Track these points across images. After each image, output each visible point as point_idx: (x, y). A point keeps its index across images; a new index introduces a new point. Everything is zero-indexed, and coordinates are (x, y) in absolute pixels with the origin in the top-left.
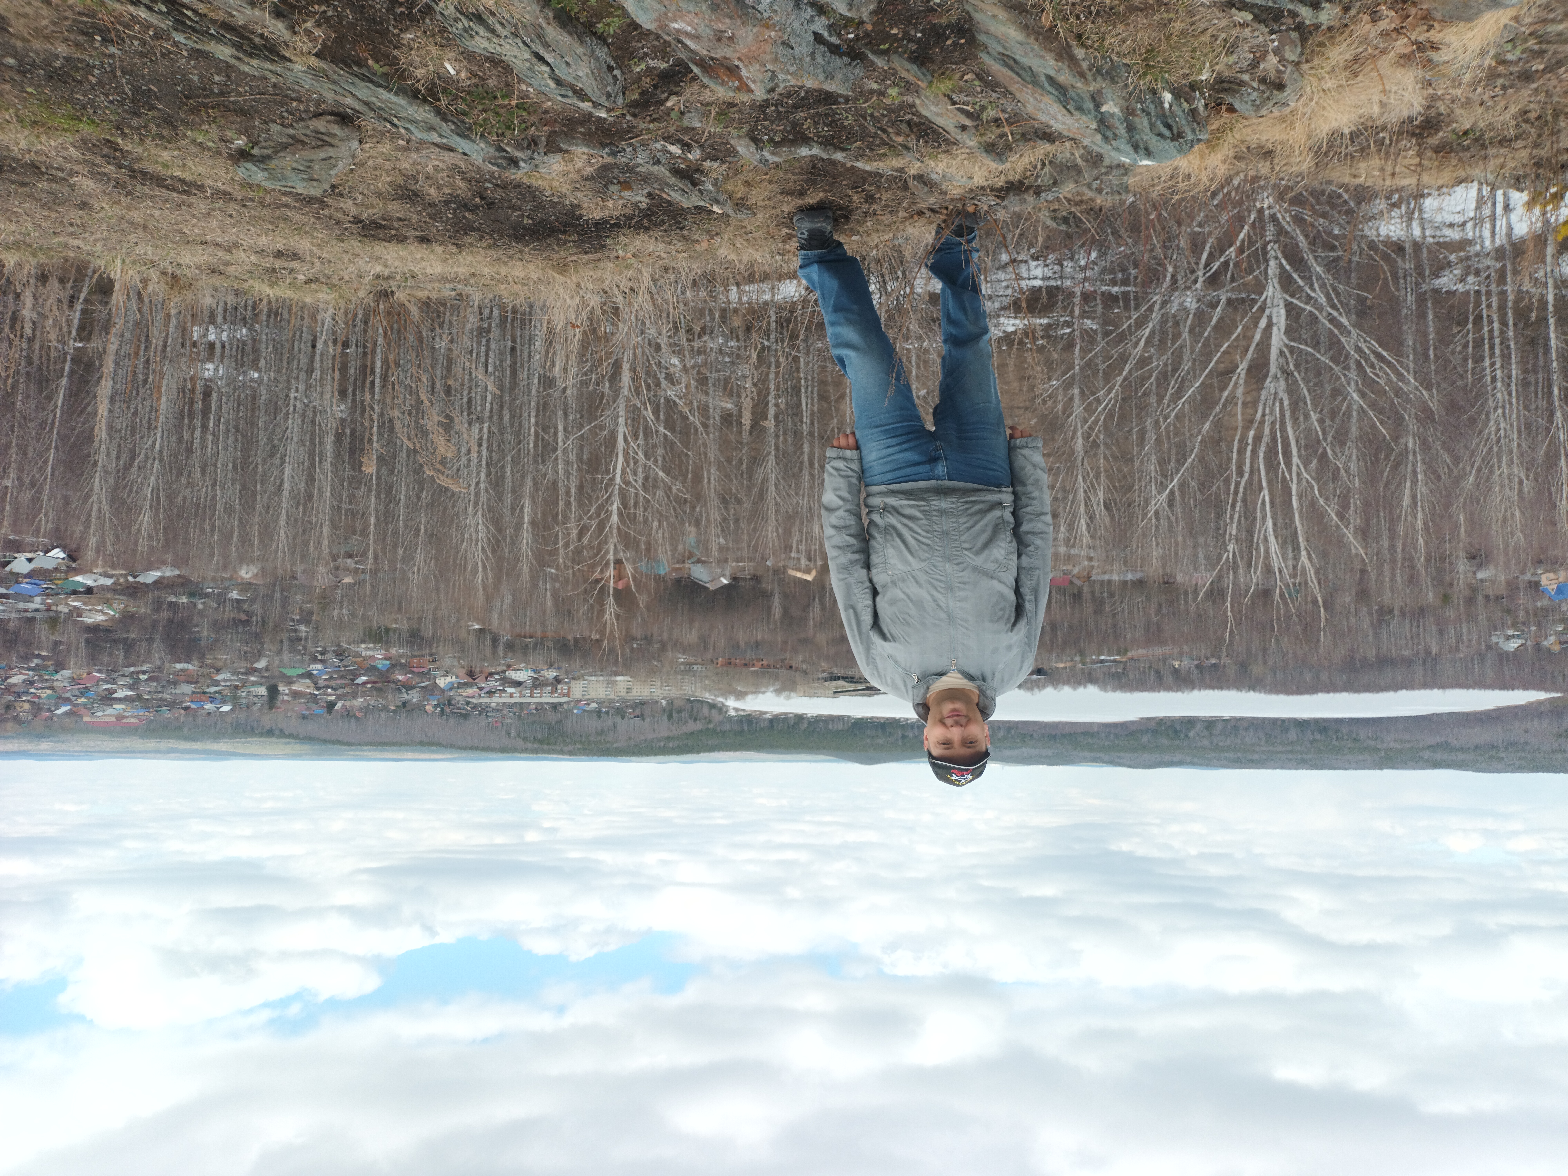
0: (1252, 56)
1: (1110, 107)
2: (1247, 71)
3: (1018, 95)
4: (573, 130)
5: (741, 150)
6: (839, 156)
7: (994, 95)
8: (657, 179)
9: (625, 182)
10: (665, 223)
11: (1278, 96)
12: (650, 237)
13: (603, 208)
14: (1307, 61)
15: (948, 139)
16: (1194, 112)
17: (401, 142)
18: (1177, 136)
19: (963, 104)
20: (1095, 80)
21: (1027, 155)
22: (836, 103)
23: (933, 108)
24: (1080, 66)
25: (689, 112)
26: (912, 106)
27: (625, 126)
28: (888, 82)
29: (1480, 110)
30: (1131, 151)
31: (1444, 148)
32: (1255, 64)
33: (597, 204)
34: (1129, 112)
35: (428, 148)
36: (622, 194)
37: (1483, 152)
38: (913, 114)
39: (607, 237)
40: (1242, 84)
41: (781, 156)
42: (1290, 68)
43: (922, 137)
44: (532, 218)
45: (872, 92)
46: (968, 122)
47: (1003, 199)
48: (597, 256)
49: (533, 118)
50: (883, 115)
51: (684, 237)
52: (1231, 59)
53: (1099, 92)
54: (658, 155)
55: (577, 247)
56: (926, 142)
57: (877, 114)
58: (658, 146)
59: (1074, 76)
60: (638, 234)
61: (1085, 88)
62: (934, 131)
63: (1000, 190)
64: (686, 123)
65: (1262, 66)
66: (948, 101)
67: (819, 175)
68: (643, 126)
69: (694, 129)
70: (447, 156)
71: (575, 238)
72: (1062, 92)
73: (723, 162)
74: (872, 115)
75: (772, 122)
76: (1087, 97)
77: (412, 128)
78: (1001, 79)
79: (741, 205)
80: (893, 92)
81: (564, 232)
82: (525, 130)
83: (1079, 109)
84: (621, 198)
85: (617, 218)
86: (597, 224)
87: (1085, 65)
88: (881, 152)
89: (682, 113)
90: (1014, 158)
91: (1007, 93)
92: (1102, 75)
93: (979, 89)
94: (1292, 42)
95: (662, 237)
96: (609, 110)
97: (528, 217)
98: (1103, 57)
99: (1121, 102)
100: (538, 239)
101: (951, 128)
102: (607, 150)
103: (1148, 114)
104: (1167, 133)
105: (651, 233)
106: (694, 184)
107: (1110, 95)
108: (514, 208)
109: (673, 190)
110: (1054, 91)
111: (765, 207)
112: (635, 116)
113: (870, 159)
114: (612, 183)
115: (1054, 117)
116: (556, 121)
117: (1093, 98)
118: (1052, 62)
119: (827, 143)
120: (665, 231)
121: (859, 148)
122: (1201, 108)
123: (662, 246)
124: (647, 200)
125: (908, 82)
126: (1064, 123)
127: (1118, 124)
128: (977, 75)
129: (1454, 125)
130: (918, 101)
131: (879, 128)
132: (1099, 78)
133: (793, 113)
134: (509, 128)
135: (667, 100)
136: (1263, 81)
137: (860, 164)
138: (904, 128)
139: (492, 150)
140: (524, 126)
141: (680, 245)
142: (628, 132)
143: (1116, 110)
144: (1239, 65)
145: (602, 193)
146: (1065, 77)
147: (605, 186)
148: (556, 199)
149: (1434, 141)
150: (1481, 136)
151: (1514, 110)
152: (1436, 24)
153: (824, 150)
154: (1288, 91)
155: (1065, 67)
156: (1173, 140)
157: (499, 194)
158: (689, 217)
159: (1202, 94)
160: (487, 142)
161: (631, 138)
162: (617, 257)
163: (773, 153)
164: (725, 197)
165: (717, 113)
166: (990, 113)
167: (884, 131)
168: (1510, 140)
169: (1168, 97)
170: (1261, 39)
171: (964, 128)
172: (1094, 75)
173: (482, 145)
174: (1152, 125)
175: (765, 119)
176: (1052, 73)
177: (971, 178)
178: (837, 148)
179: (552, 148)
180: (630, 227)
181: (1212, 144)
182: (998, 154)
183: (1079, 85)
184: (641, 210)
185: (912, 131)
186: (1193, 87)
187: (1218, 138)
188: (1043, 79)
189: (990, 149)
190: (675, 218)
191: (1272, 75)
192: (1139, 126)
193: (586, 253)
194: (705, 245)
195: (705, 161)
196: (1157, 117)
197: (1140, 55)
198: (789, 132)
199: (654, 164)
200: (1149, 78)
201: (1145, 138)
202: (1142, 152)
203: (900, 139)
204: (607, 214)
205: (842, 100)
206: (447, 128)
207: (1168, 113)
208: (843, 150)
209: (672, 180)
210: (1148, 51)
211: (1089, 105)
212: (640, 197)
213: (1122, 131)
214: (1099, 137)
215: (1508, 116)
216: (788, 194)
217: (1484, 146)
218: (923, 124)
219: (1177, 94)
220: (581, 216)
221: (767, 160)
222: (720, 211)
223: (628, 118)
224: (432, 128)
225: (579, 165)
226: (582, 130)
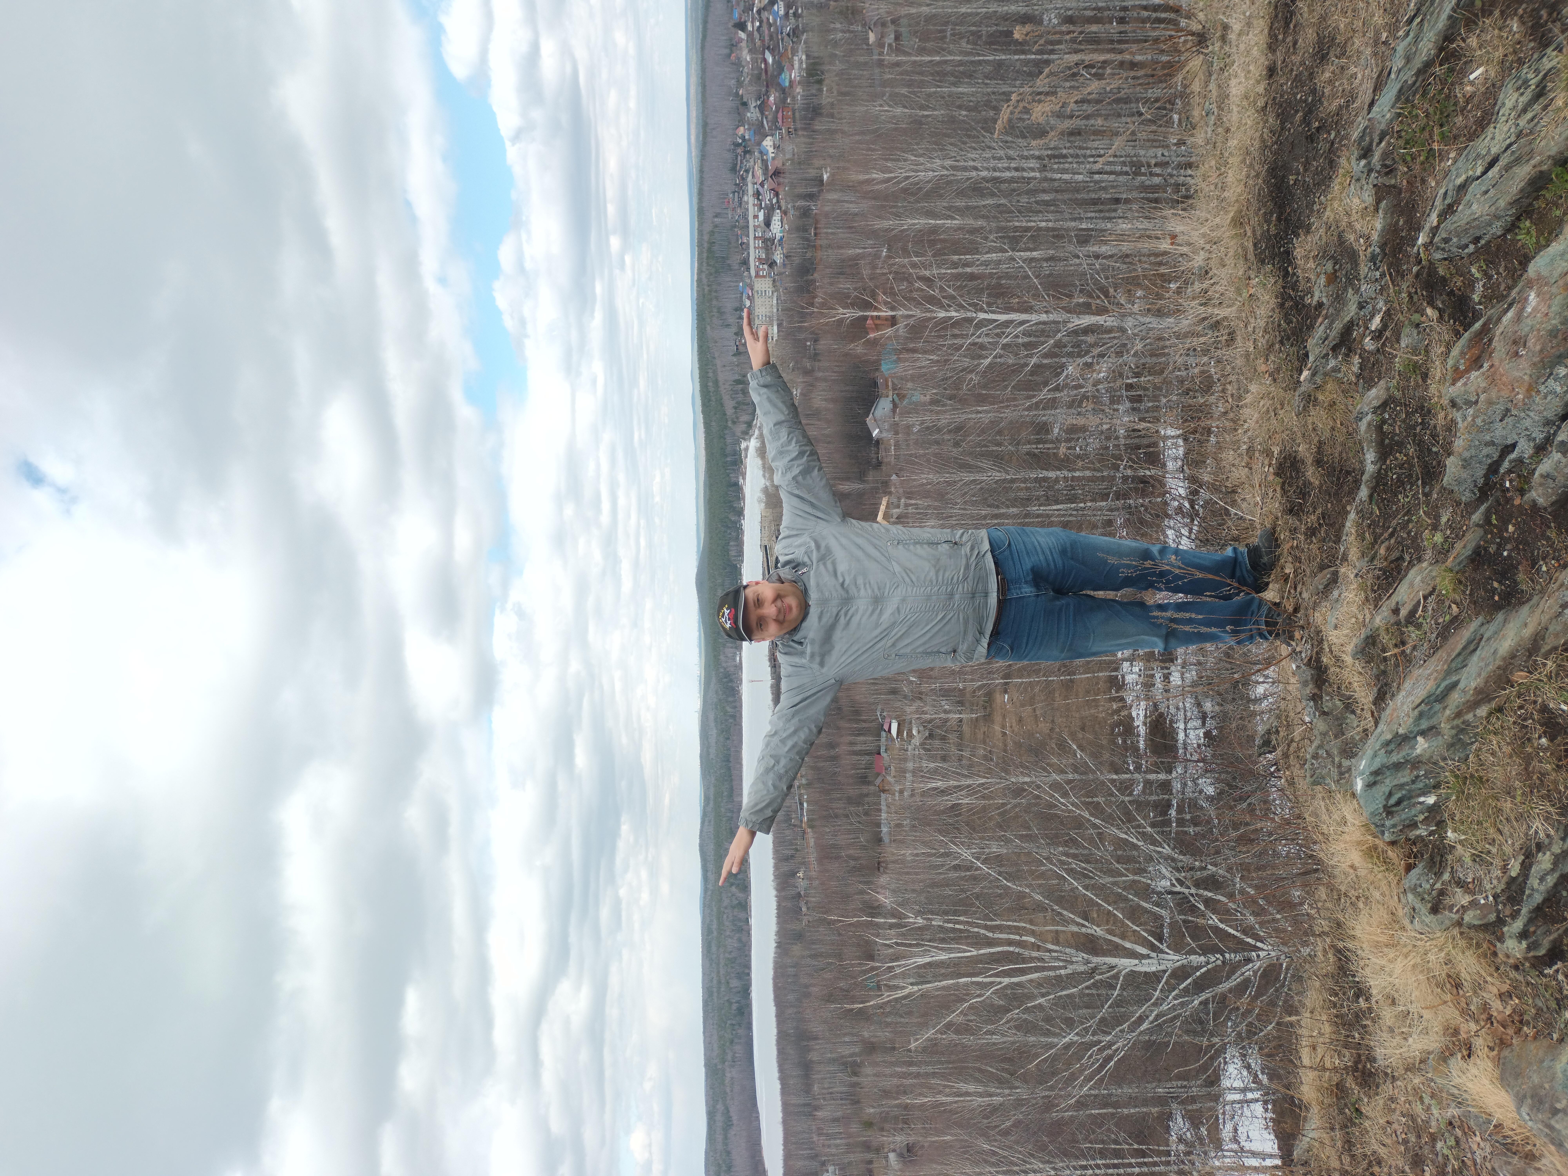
0: (1470, 880)
1: (1422, 745)
2: (1453, 877)
3: (1433, 659)
4: (1401, 213)
5: (1373, 392)
6: (1364, 493)
7: (1434, 635)
8: (1338, 311)
9: (1337, 277)
10: (1288, 324)
11: (1423, 909)
12: (1273, 310)
13: (1307, 258)
14: (1462, 933)
15: (1381, 599)
16: (1414, 825)
17: (1385, 35)
18: (1389, 811)
19: (1424, 607)
20: (1452, 728)
21: (1361, 678)
22: (1424, 484)
23: (1419, 578)
24: (1468, 712)
25: (1419, 333)
26: (1420, 560)
27: (1405, 267)
28: (1448, 532)
29: (1382, 1121)
30: (1373, 769)
31: (1342, 1091)
32: (1461, 884)
33: (1310, 251)
34: (1416, 763)
35: (1377, 65)
36: (1323, 276)
37: (1337, 1127)
38: (1409, 562)
39: (1273, 265)
40: (1439, 874)
41: (1366, 432)
42: (1456, 917)
43: (1385, 573)
44: (1295, 184)
45: (1437, 517)
46: (1404, 612)
47: (1308, 664)
48: (1251, 257)
49: (1417, 168)
50: (1409, 533)
51: (1273, 345)
52: (1468, 860)
53: (1438, 733)
54: (1370, 306)
55: (1262, 234)
56: (1378, 578)
57: (1411, 526)
58: (1381, 305)
59: (1457, 707)
60: (1277, 297)
61: (1443, 719)
62: (1390, 585)
63: (1318, 660)
64: (1406, 330)
65: (1458, 890)
66: (1427, 591)
67: (1338, 479)
68: (1404, 286)
69: (1398, 341)
70: (1369, 86)
71: (1273, 231)
72: (1440, 697)
73: (1358, 376)
74: (1409, 521)
75: (1404, 421)
76: (1434, 721)
77: (1409, 39)
78: (1451, 641)
79: (1309, 400)
80: (1438, 538)
81: (1279, 219)
82: (1404, 161)
83: (1421, 715)
84: (1318, 275)
85: (1294, 274)
86: (1288, 253)
87: (1469, 717)
88: (1367, 535)
89: (1418, 326)
90: (1358, 666)
91: (1435, 649)
92: (1457, 735)
93: (1441, 620)
94: (1485, 916)
95: (1273, 323)
96: (1425, 245)
97: (1296, 180)
98: (1476, 734)
99: (1427, 755)
100: (1272, 192)
101: (1394, 599)
102: (1378, 250)
103: (1413, 782)
104: (1392, 801)
105: (1277, 311)
106: (1335, 349)
107: (1435, 743)
108: (1307, 165)
109: (1326, 328)
110: (1440, 690)
111: (1305, 425)
112: (1417, 275)
113: (1358, 525)
114: (1335, 264)
115: (1409, 694)
116: (1413, 193)
117: (1431, 728)
118: (1473, 685)
119: (1379, 479)
120: (1279, 325)
121: (1372, 513)
122: (1418, 832)
123: (1262, 323)
124: (1314, 303)
125: (1448, 551)
126: (1403, 704)
127: (1403, 753)
128: (1456, 617)
129: (1366, 1100)
130: (1425, 564)
131: (1395, 529)
132: (1454, 732)
133: (1414, 441)
134: (1407, 143)
135: (1434, 307)
136: (1442, 893)
137: (1352, 516)
138: (1395, 555)
139: (1383, 126)
140: (1409, 158)
141: (1262, 342)
142: (1398, 271)
143: (1419, 751)
144: (1459, 869)
145: (1324, 254)
146: (1456, 699)
147: (1332, 257)
148: (1316, 207)
149: (1350, 1083)
150: (1355, 1124)
151: (1382, 1152)
152: (1495, 1052)
153: (1372, 476)
154: (1429, 919)
155: (1468, 697)
156: (1385, 807)
157: (1323, 147)
158: (1295, 349)
159: (1431, 833)
160: (1391, 120)
161: (1390, 274)
162: (1249, 278)
163: (1369, 424)
164: (1319, 381)
165: (1416, 363)
166: (1413, 634)
167: (1392, 535)
168: (1350, 1150)
169: (1431, 800)
170: (1488, 886)
171: (1396, 611)
172: (1458, 726)
173: (1388, 116)
174: (1401, 786)
175: (1407, 413)
176: (1461, 685)
177: (1336, 627)
178: (1373, 490)
179: (1381, 193)
180: (1284, 288)
181: (1371, 852)
182: (1364, 649)
183: (1448, 712)
184: (1302, 298)
185: (1392, 562)
186: (1441, 824)
187: (1378, 858)
188: (1454, 678)
189: (1371, 640)
190: (1293, 334)
191: (1447, 901)
192: (1400, 775)
193: (1255, 245)
194: (1262, 368)
195: (1360, 356)
196: (1410, 791)
197: (1477, 771)
198: (1392, 439)
199: (1359, 303)
200: (1452, 779)
201: (1387, 781)
202: (1372, 779)
203: (1382, 551)
204: (1299, 262)
205: (1427, 489)
206: (1409, 76)
207: (1413, 801)
208: (1371, 497)
209: (1338, 325)
210: (1481, 778)
211: (1424, 725)
212: (1319, 294)
213: (1395, 758)
214: (1389, 737)
215: (1376, 1147)
216: (1319, 448)
217: (1344, 1127)
218: (1399, 573)
219: (1433, 809)
220: (1297, 236)
221: (1361, 419)
222: (1302, 378)
223: (1415, 269)
224: (1408, 60)
225: (1358, 226)
226: (1401, 223)
